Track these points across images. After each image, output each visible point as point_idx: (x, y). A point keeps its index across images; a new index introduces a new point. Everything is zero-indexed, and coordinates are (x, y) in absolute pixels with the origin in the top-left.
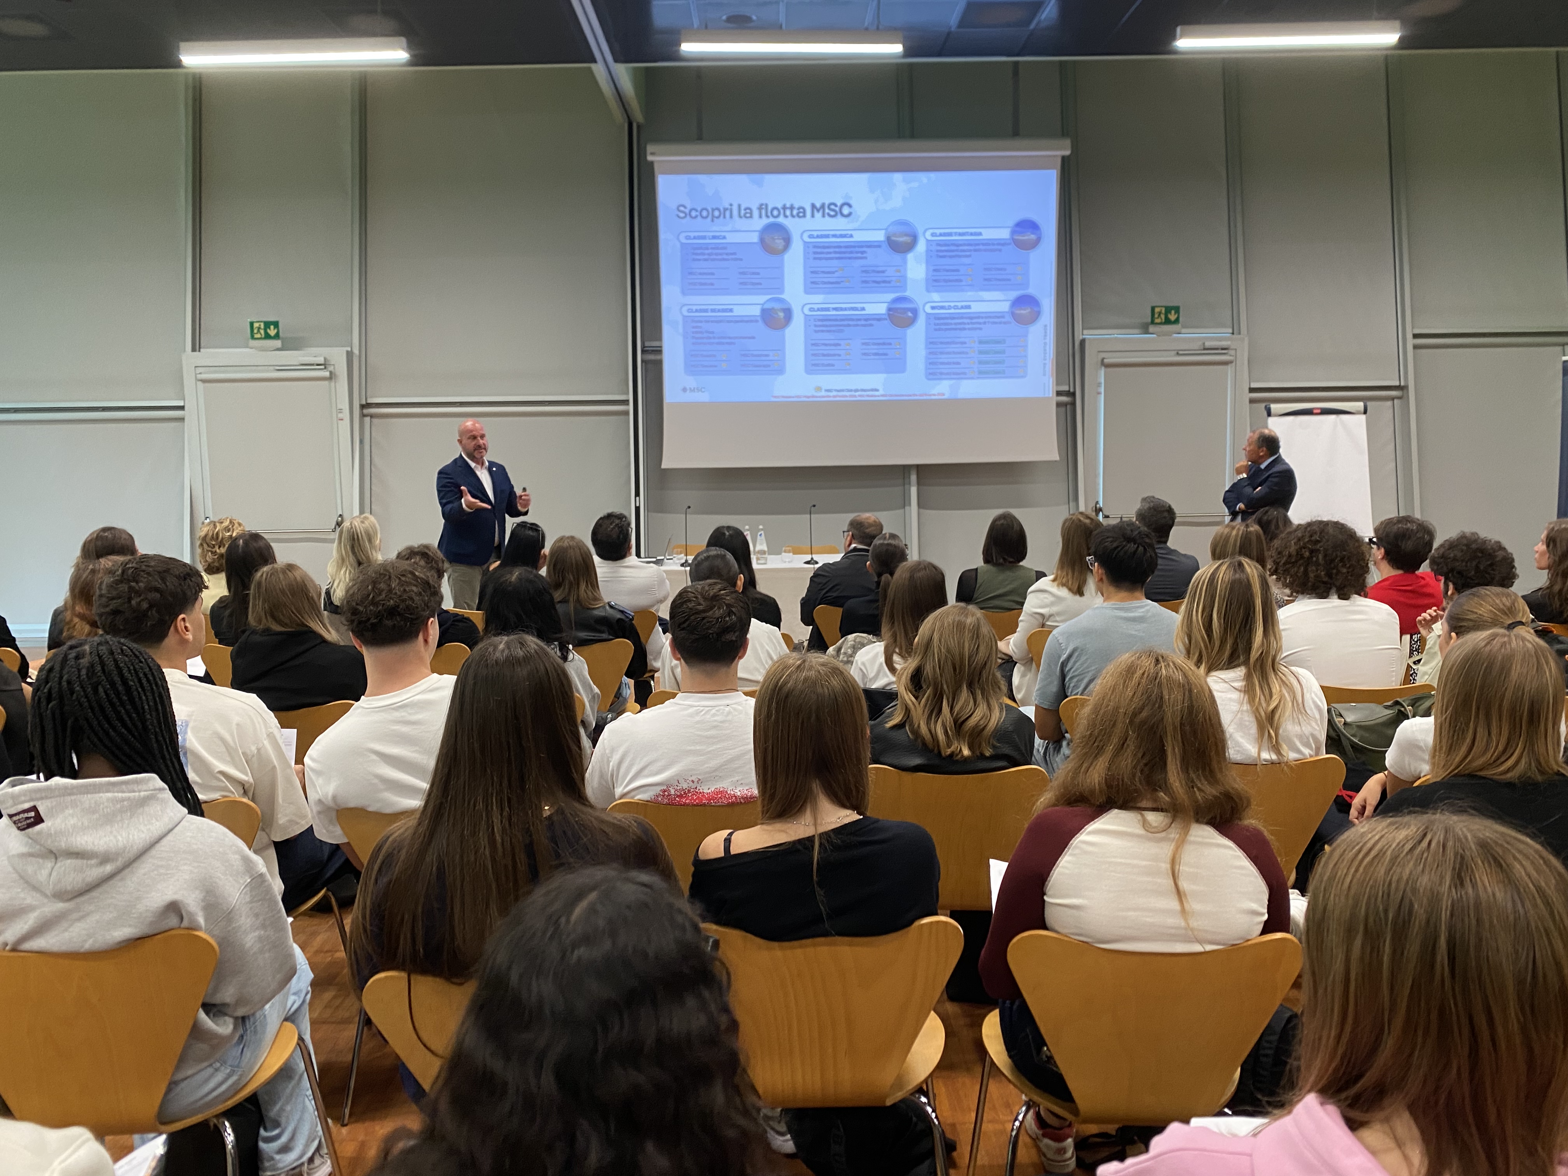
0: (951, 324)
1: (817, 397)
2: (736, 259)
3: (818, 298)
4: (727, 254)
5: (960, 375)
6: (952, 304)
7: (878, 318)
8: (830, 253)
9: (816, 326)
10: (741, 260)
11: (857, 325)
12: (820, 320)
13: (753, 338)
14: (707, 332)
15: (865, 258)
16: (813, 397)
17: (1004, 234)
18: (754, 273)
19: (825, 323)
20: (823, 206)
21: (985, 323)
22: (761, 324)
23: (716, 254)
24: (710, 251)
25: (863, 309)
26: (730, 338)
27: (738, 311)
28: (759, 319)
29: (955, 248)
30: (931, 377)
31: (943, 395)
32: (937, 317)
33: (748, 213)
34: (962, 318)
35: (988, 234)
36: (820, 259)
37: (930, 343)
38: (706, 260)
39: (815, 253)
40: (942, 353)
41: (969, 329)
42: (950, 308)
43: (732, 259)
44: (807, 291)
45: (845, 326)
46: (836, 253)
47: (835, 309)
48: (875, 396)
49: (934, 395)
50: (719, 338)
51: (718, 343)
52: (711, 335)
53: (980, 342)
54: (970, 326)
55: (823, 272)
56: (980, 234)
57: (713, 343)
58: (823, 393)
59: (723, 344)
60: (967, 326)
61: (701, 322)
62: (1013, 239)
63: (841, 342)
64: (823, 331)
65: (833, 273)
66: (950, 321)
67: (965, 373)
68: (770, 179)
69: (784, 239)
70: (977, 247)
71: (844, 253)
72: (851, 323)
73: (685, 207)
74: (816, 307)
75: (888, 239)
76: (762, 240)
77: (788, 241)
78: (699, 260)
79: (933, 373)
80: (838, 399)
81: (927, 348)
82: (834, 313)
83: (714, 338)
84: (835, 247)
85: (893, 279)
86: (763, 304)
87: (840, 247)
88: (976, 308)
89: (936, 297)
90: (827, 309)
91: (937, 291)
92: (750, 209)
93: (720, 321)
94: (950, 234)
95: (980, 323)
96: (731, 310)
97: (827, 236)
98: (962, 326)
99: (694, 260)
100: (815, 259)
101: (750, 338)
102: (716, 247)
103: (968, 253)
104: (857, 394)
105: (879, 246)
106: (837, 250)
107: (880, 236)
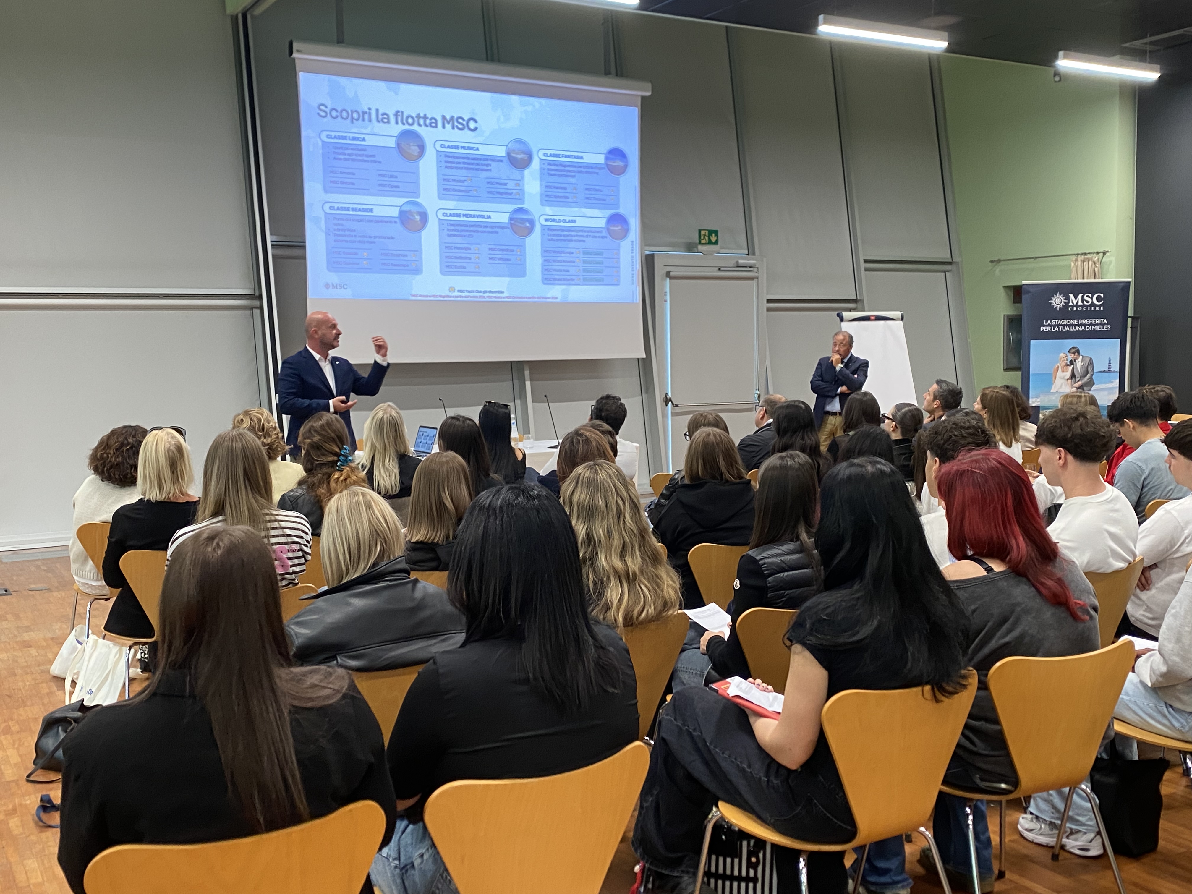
0: (561, 236)
1: (451, 297)
2: (375, 162)
3: (450, 205)
4: (367, 156)
5: (569, 282)
6: (562, 218)
7: (502, 226)
8: (459, 163)
9: (448, 230)
10: (380, 162)
11: (484, 232)
12: (452, 225)
13: (393, 238)
14: (348, 230)
15: (490, 170)
16: (448, 296)
17: (600, 159)
18: (392, 176)
19: (457, 228)
20: (452, 119)
21: (587, 236)
22: (399, 225)
23: (357, 155)
24: (350, 152)
25: (489, 217)
26: (370, 237)
27: (378, 212)
28: (397, 220)
29: (563, 168)
30: (546, 282)
31: (556, 298)
32: (550, 228)
33: (384, 119)
34: (569, 231)
35: (588, 159)
36: (451, 168)
37: (545, 251)
38: (345, 160)
39: (446, 162)
40: (554, 261)
41: (576, 241)
42: (560, 221)
43: (372, 161)
44: (440, 198)
45: (474, 231)
46: (464, 163)
47: (466, 215)
48: (502, 298)
49: (549, 298)
50: (360, 236)
51: (359, 242)
52: (352, 233)
53: (585, 253)
54: (576, 238)
55: (454, 180)
56: (582, 158)
57: (354, 242)
58: (456, 294)
59: (364, 242)
60: (574, 238)
61: (343, 220)
62: (607, 165)
63: (472, 247)
64: (454, 235)
65: (463, 182)
66: (559, 233)
67: (573, 280)
68: (405, 88)
69: (418, 146)
70: (580, 169)
71: (472, 164)
72: (480, 229)
73: (326, 107)
74: (449, 212)
75: (508, 154)
76: (398, 145)
77: (422, 148)
78: (340, 159)
79: (548, 280)
80: (469, 299)
81: (543, 256)
82: (464, 219)
83: (355, 236)
84: (464, 158)
85: (514, 191)
86: (401, 207)
87: (468, 158)
88: (580, 223)
89: (548, 210)
90: (458, 215)
91: (549, 206)
92: (386, 114)
93: (361, 221)
94: (558, 156)
95: (583, 236)
96: (371, 210)
97: (457, 147)
98: (569, 238)
99: (335, 158)
100: (446, 167)
101: (389, 238)
102: (356, 148)
103: (573, 174)
104: (486, 295)
105: (502, 161)
106: (466, 161)
107: (501, 152)
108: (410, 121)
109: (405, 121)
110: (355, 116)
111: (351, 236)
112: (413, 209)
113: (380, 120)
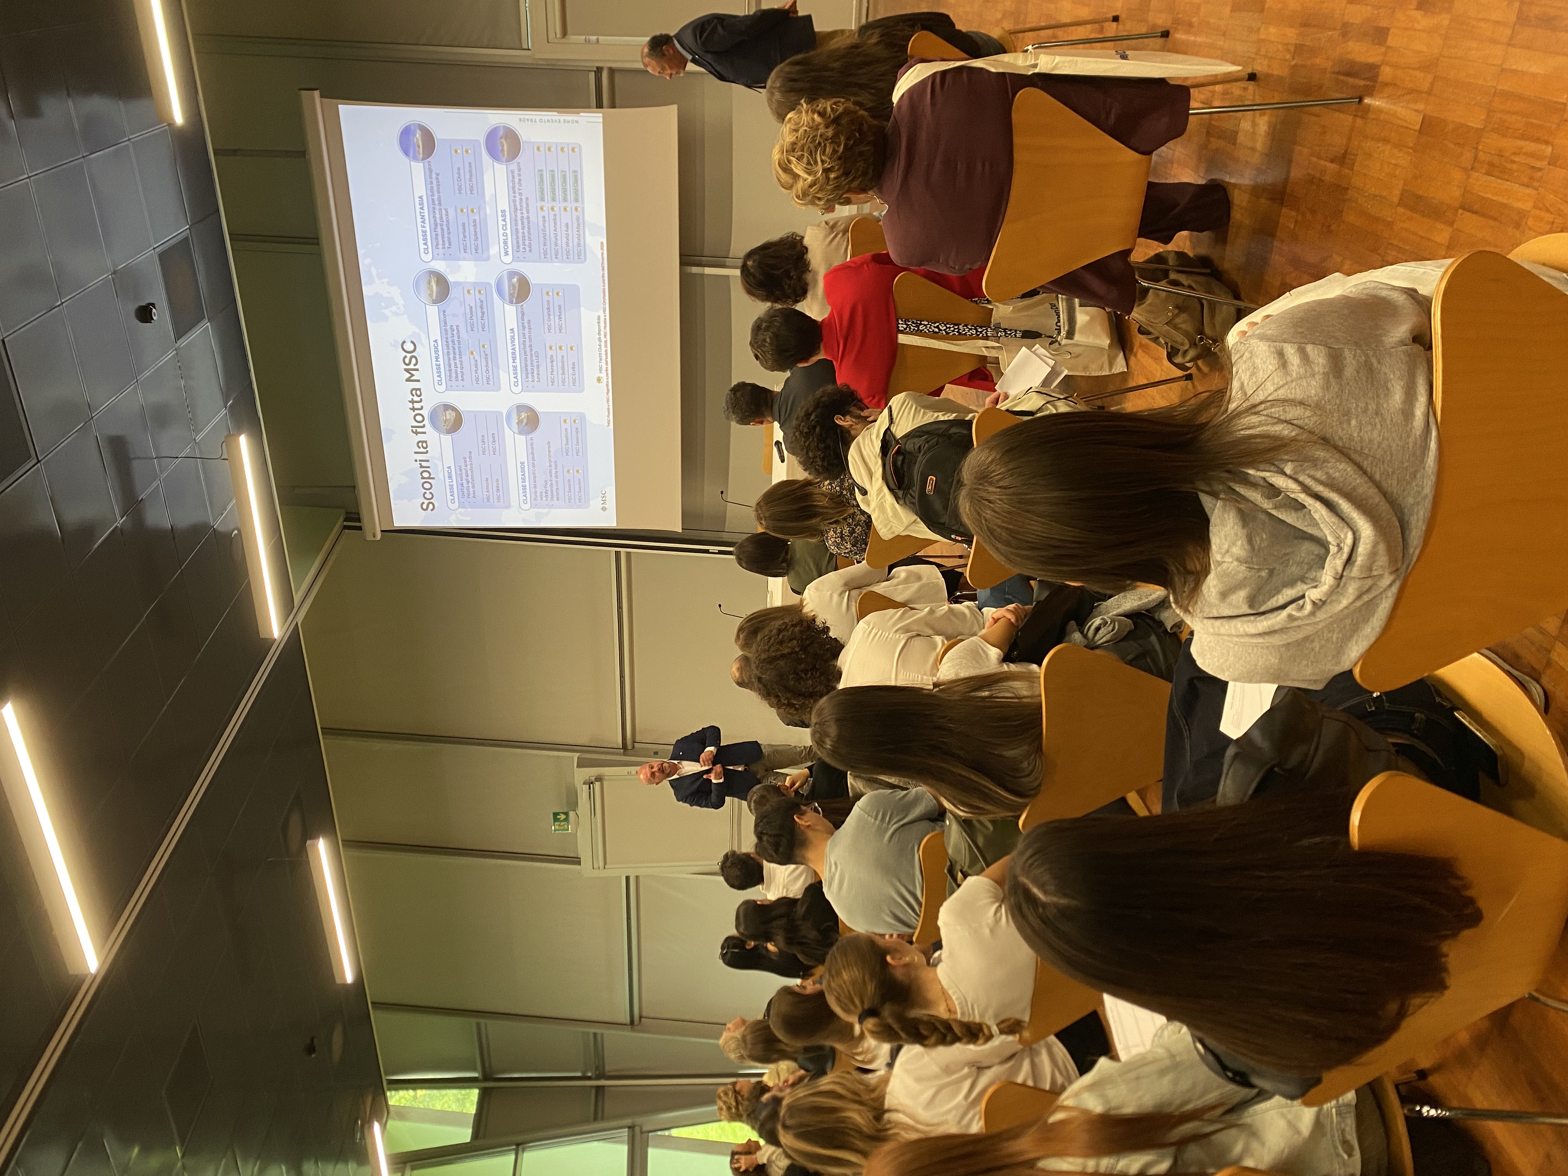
0: (523, 233)
2: (470, 457)
3: (504, 378)
4: (466, 465)
5: (580, 223)
6: (501, 231)
7: (521, 315)
9: (533, 381)
10: (470, 453)
12: (527, 377)
15: (457, 327)
16: (607, 385)
17: (418, 168)
19: (530, 371)
20: (407, 370)
21: (520, 194)
22: (534, 435)
24: (465, 482)
25: (512, 330)
26: (550, 466)
27: (523, 456)
28: (529, 437)
29: (439, 227)
30: (582, 257)
31: (602, 243)
32: (516, 249)
33: (422, 444)
35: (421, 189)
36: (462, 375)
37: (545, 257)
38: (473, 486)
39: (457, 379)
40: (556, 246)
41: (528, 212)
42: (505, 235)
43: (470, 461)
45: (531, 350)
47: (514, 359)
50: (551, 476)
51: (556, 477)
52: (549, 483)
53: (542, 199)
55: (476, 371)
56: (421, 198)
58: (604, 375)
60: (525, 215)
62: (423, 159)
64: (538, 373)
65: (476, 361)
66: (520, 235)
69: (445, 411)
70: (437, 202)
71: (454, 348)
72: (528, 344)
75: (435, 302)
76: (448, 431)
78: (474, 492)
79: (579, 254)
80: (609, 360)
81: (551, 261)
82: (518, 361)
83: (551, 481)
85: (478, 296)
86: (514, 433)
89: (494, 250)
90: (515, 367)
91: (488, 249)
92: (418, 443)
93: (534, 474)
95: (521, 199)
96: (522, 464)
98: (525, 221)
99: (474, 496)
100: (463, 380)
101: (549, 447)
102: (459, 475)
103: (444, 212)
105: (444, 312)
106: (451, 354)
107: (433, 311)
108: (419, 418)
109: (421, 424)
110: (426, 475)
111: (551, 485)
112: (515, 420)
113: (425, 450)
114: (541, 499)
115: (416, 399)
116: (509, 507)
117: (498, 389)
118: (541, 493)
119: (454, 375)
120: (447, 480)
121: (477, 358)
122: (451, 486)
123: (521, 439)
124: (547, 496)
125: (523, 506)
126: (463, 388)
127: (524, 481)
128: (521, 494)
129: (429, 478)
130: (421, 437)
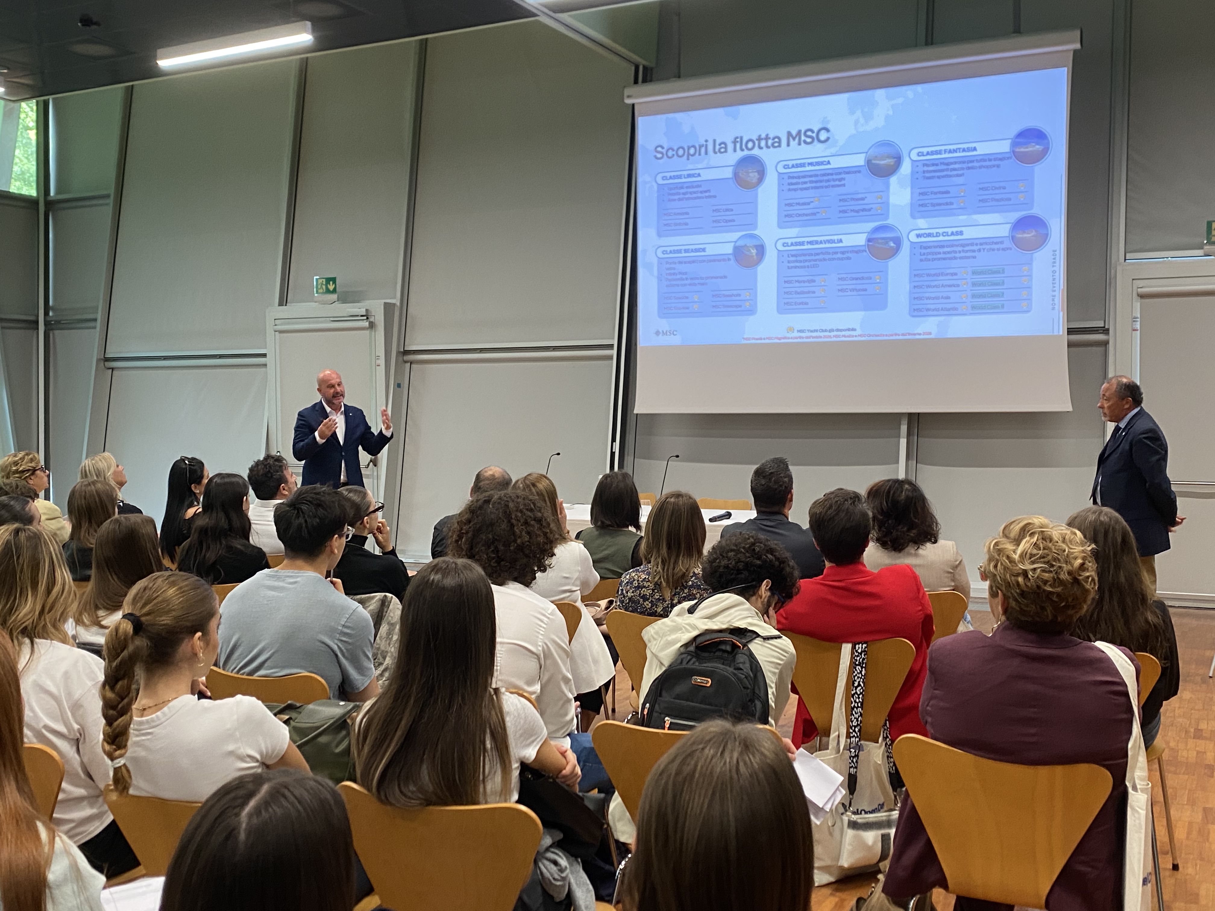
0: (939, 253)
1: (789, 338)
2: (710, 197)
3: (791, 232)
4: (701, 192)
5: (950, 311)
6: (941, 231)
7: (855, 251)
8: (805, 183)
9: (789, 262)
10: (715, 197)
11: (834, 259)
12: (795, 255)
13: (725, 277)
14: (681, 273)
15: (844, 185)
16: (785, 338)
17: (1004, 147)
18: (727, 210)
19: (799, 258)
20: (799, 132)
21: (978, 250)
22: (734, 262)
23: (691, 193)
24: (684, 190)
25: (839, 241)
26: (702, 278)
27: (711, 250)
28: (731, 257)
29: (946, 167)
30: (915, 313)
31: (929, 333)
32: (923, 246)
33: (723, 148)
34: (953, 246)
35: (983, 149)
36: (794, 190)
37: (915, 275)
38: (679, 200)
39: (790, 184)
40: (927, 287)
41: (961, 258)
42: (937, 235)
43: (704, 197)
45: (820, 260)
46: (811, 182)
47: (811, 243)
48: (853, 336)
50: (692, 279)
51: (691, 285)
52: (684, 277)
53: (974, 273)
54: (962, 255)
55: (801, 204)
56: (974, 149)
57: (685, 285)
58: (795, 334)
59: (695, 285)
60: (957, 255)
61: (673, 263)
62: (1013, 152)
63: (815, 278)
64: (796, 267)
65: (807, 204)
66: (937, 250)
67: (954, 309)
68: (746, 110)
69: (757, 172)
70: (970, 165)
71: (819, 182)
72: (827, 257)
73: (663, 148)
74: (790, 241)
75: (869, 162)
76: (735, 174)
77: (762, 174)
78: (675, 200)
79: (918, 309)
80: (811, 340)
81: (912, 282)
82: (810, 247)
83: (687, 279)
84: (811, 176)
85: (873, 206)
86: (735, 242)
87: (817, 176)
88: (969, 234)
89: (922, 223)
90: (802, 244)
91: (922, 217)
92: (725, 143)
93: (695, 262)
94: (938, 153)
95: (973, 251)
96: (704, 250)
97: (803, 165)
98: (954, 255)
99: (670, 200)
100: (789, 190)
101: (721, 278)
102: (691, 185)
103: (960, 172)
104: (832, 334)
105: (859, 172)
106: (814, 179)
107: (860, 161)
108: (750, 145)
109: (744, 147)
110: (692, 151)
111: (682, 279)
112: (749, 242)
113: (717, 150)
114: (668, 269)
115: (770, 142)
116: (659, 235)
117: (780, 226)
118: (674, 269)
119: (794, 181)
120: (686, 173)
121: (812, 205)
122: (679, 177)
123: (729, 249)
124: (670, 274)
125: (659, 251)
126: (780, 191)
127: (686, 251)
128: (672, 248)
129: (689, 154)
130: (730, 147)
